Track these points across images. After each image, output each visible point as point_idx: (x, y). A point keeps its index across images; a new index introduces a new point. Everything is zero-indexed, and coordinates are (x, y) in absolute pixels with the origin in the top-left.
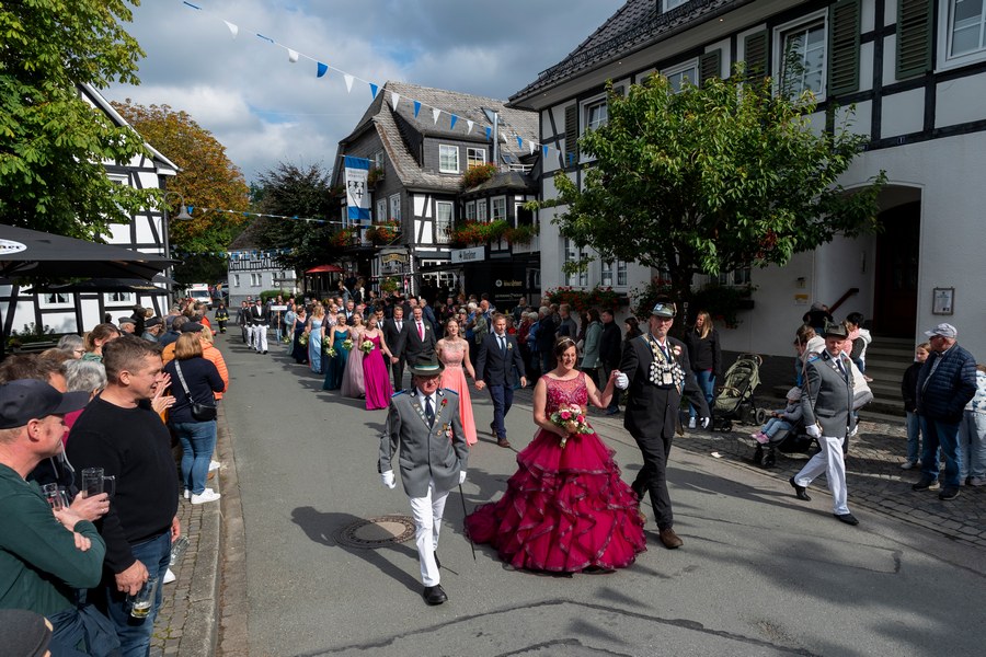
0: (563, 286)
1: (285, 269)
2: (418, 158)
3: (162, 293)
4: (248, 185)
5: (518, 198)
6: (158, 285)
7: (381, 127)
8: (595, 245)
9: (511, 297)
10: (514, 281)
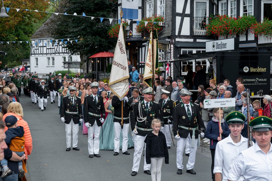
9: (256, 81)
10: (260, 68)
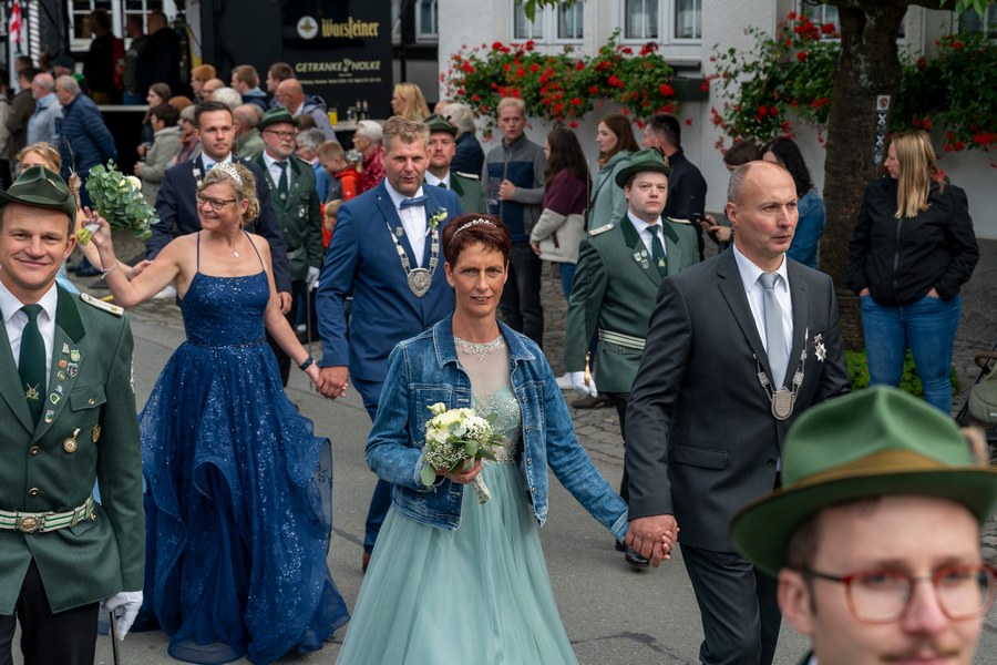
9: (345, 70)
10: (355, 21)
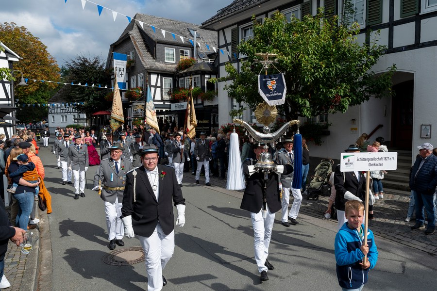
0: (230, 123)
1: (80, 113)
2: (153, 55)
3: (10, 126)
4: (60, 67)
5: (207, 76)
6: (7, 121)
7: (133, 37)
8: (246, 101)
9: (203, 128)
10: (204, 120)
